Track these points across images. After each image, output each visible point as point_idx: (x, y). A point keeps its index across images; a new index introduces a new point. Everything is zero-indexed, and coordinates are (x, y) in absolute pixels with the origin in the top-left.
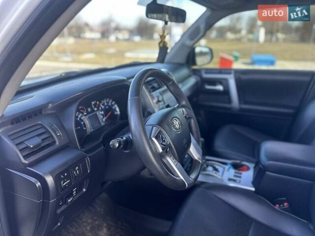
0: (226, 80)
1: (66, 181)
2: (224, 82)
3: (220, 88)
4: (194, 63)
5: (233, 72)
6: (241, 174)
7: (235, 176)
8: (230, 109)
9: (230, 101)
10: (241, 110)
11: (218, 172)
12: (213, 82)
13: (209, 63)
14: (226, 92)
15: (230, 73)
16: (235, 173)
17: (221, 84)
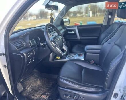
0: (75, 29)
1: (29, 56)
2: (74, 30)
3: (73, 32)
4: (64, 25)
5: (77, 26)
6: (80, 56)
7: (78, 57)
8: (77, 39)
9: (77, 37)
10: (81, 39)
11: (74, 57)
12: (71, 30)
13: (69, 24)
14: (75, 34)
15: (76, 27)
17: (73, 31)
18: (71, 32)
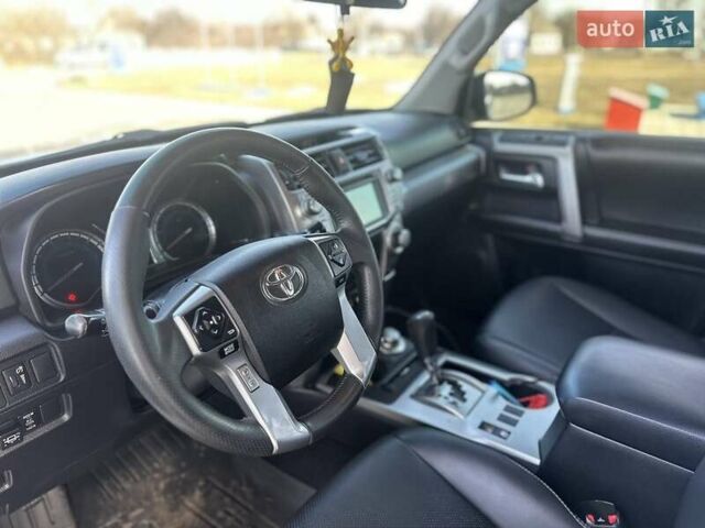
0: (553, 160)
2: (546, 164)
3: (536, 179)
4: (482, 113)
5: (571, 139)
6: (520, 414)
7: (502, 418)
8: (556, 236)
10: (587, 240)
11: (464, 400)
12: (520, 165)
14: (551, 193)
15: (562, 144)
16: (507, 409)
17: (540, 169)
18: (524, 172)
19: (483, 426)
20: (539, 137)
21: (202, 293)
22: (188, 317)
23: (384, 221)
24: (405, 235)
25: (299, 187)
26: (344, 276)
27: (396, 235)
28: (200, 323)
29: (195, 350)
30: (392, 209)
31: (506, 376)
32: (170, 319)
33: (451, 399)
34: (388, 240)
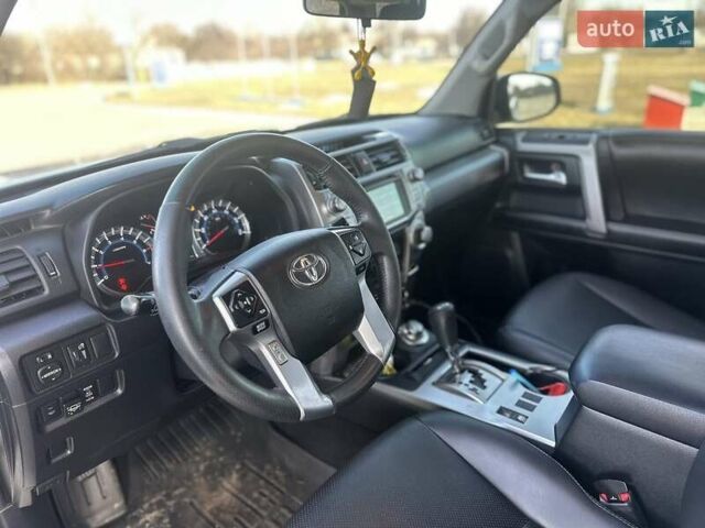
0: (576, 157)
1: (49, 371)
2: (569, 161)
3: (560, 178)
4: (506, 115)
5: (594, 137)
6: (538, 400)
7: (520, 404)
8: (580, 232)
10: (610, 235)
11: (484, 387)
13: (549, 113)
14: (574, 190)
15: (585, 142)
16: (525, 395)
17: (563, 167)
18: (549, 171)
19: (501, 411)
20: (562, 136)
21: (237, 278)
22: (226, 298)
23: (406, 219)
24: (427, 232)
25: (325, 187)
26: (364, 265)
27: (418, 232)
28: (236, 303)
29: (232, 327)
30: (414, 206)
31: (526, 366)
32: (210, 299)
33: (471, 386)
34: (411, 237)
